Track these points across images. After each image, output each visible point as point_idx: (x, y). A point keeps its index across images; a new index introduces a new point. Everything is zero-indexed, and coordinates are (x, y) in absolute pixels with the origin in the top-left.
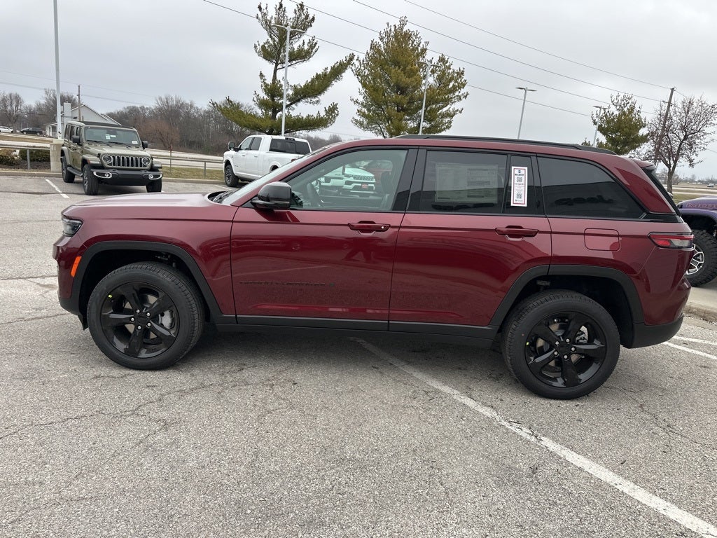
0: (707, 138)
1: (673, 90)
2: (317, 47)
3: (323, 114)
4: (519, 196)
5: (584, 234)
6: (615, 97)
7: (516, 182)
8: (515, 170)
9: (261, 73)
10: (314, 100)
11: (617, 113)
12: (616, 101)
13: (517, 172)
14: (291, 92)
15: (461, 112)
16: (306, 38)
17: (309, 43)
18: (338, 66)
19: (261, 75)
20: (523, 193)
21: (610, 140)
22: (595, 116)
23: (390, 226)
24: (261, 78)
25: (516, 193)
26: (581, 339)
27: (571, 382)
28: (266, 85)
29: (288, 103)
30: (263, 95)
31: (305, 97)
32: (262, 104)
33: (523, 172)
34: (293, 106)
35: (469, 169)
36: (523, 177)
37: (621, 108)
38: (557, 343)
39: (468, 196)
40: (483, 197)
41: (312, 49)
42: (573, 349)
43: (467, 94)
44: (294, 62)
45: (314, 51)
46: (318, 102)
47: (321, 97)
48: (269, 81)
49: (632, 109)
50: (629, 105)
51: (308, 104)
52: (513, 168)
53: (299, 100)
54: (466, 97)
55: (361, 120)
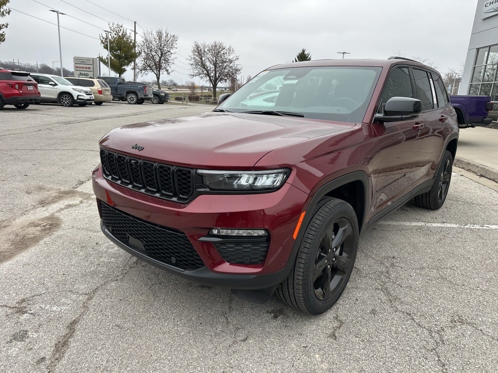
0: (173, 56)
1: (135, 22)
6: (111, 25)
11: (115, 36)
12: (113, 28)
15: (7, 27)
21: (115, 56)
22: (101, 37)
37: (117, 33)
43: (10, 11)
49: (124, 35)
50: (122, 31)
54: (9, 13)
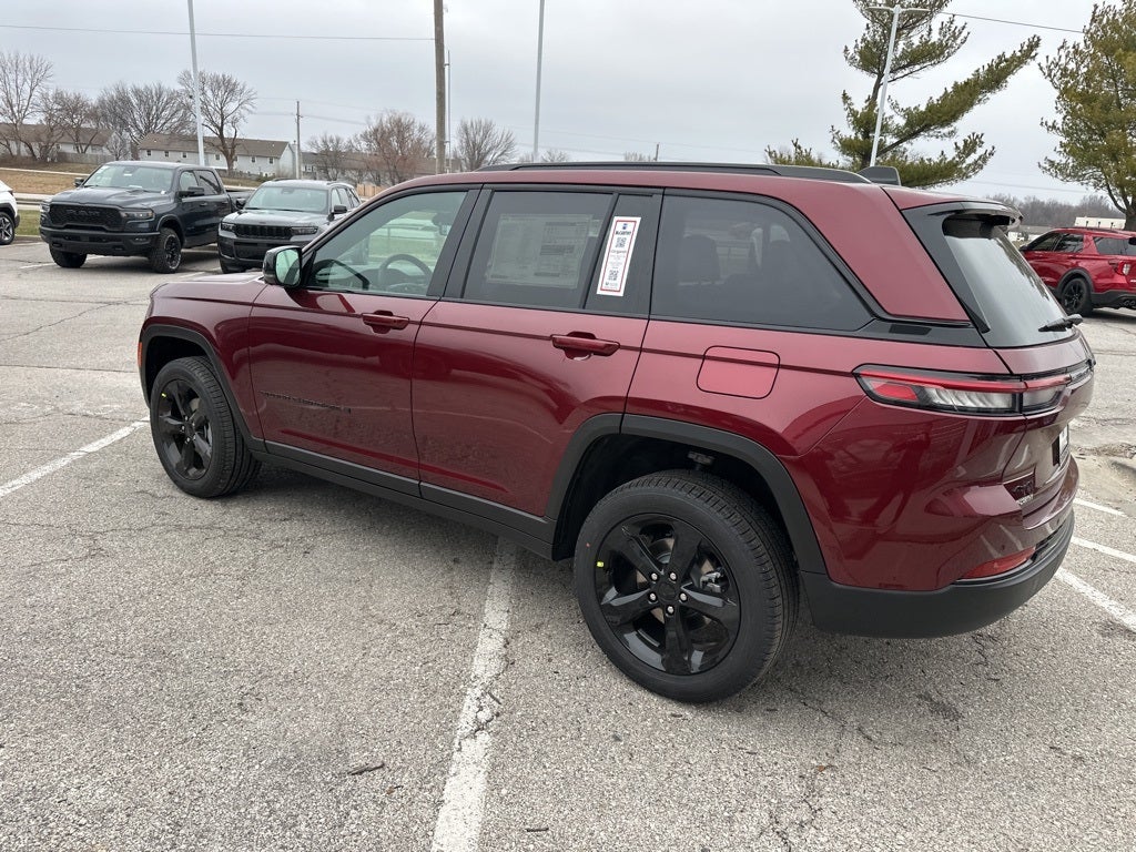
2: (964, 34)
3: (951, 155)
4: (614, 275)
5: (704, 357)
7: (613, 247)
8: (618, 223)
9: (844, 94)
10: (946, 130)
13: (620, 225)
14: (900, 121)
16: (938, 21)
17: (941, 29)
18: (998, 65)
19: (845, 97)
20: (621, 269)
23: (409, 322)
24: (845, 103)
25: (609, 267)
26: (710, 581)
27: (676, 665)
28: (853, 113)
29: (895, 140)
30: (849, 132)
31: (926, 128)
32: (847, 147)
33: (630, 227)
34: (905, 145)
35: (550, 224)
36: (628, 237)
38: (654, 576)
39: (536, 274)
40: (558, 276)
41: (956, 38)
42: (683, 597)
44: (917, 67)
45: (959, 41)
46: (951, 134)
47: (957, 125)
48: (860, 105)
51: (934, 138)
52: (616, 218)
53: (915, 134)
55: (1064, 161)
